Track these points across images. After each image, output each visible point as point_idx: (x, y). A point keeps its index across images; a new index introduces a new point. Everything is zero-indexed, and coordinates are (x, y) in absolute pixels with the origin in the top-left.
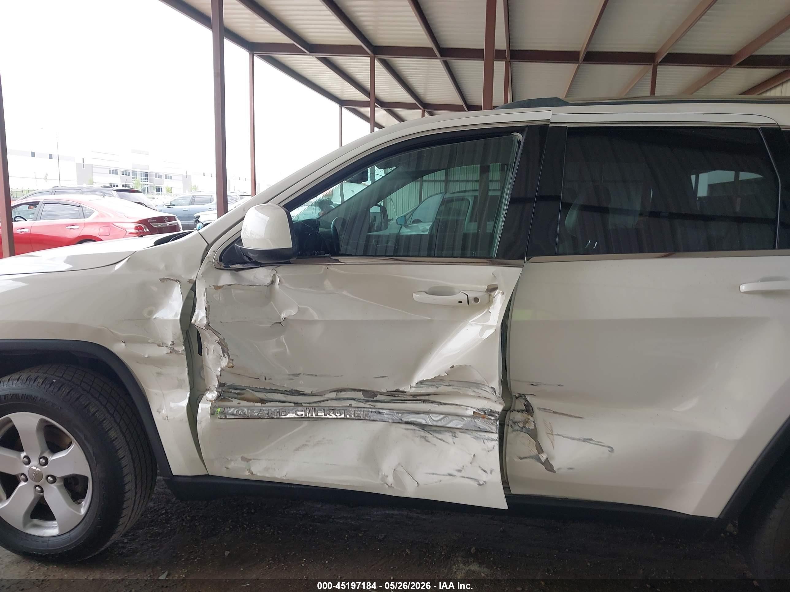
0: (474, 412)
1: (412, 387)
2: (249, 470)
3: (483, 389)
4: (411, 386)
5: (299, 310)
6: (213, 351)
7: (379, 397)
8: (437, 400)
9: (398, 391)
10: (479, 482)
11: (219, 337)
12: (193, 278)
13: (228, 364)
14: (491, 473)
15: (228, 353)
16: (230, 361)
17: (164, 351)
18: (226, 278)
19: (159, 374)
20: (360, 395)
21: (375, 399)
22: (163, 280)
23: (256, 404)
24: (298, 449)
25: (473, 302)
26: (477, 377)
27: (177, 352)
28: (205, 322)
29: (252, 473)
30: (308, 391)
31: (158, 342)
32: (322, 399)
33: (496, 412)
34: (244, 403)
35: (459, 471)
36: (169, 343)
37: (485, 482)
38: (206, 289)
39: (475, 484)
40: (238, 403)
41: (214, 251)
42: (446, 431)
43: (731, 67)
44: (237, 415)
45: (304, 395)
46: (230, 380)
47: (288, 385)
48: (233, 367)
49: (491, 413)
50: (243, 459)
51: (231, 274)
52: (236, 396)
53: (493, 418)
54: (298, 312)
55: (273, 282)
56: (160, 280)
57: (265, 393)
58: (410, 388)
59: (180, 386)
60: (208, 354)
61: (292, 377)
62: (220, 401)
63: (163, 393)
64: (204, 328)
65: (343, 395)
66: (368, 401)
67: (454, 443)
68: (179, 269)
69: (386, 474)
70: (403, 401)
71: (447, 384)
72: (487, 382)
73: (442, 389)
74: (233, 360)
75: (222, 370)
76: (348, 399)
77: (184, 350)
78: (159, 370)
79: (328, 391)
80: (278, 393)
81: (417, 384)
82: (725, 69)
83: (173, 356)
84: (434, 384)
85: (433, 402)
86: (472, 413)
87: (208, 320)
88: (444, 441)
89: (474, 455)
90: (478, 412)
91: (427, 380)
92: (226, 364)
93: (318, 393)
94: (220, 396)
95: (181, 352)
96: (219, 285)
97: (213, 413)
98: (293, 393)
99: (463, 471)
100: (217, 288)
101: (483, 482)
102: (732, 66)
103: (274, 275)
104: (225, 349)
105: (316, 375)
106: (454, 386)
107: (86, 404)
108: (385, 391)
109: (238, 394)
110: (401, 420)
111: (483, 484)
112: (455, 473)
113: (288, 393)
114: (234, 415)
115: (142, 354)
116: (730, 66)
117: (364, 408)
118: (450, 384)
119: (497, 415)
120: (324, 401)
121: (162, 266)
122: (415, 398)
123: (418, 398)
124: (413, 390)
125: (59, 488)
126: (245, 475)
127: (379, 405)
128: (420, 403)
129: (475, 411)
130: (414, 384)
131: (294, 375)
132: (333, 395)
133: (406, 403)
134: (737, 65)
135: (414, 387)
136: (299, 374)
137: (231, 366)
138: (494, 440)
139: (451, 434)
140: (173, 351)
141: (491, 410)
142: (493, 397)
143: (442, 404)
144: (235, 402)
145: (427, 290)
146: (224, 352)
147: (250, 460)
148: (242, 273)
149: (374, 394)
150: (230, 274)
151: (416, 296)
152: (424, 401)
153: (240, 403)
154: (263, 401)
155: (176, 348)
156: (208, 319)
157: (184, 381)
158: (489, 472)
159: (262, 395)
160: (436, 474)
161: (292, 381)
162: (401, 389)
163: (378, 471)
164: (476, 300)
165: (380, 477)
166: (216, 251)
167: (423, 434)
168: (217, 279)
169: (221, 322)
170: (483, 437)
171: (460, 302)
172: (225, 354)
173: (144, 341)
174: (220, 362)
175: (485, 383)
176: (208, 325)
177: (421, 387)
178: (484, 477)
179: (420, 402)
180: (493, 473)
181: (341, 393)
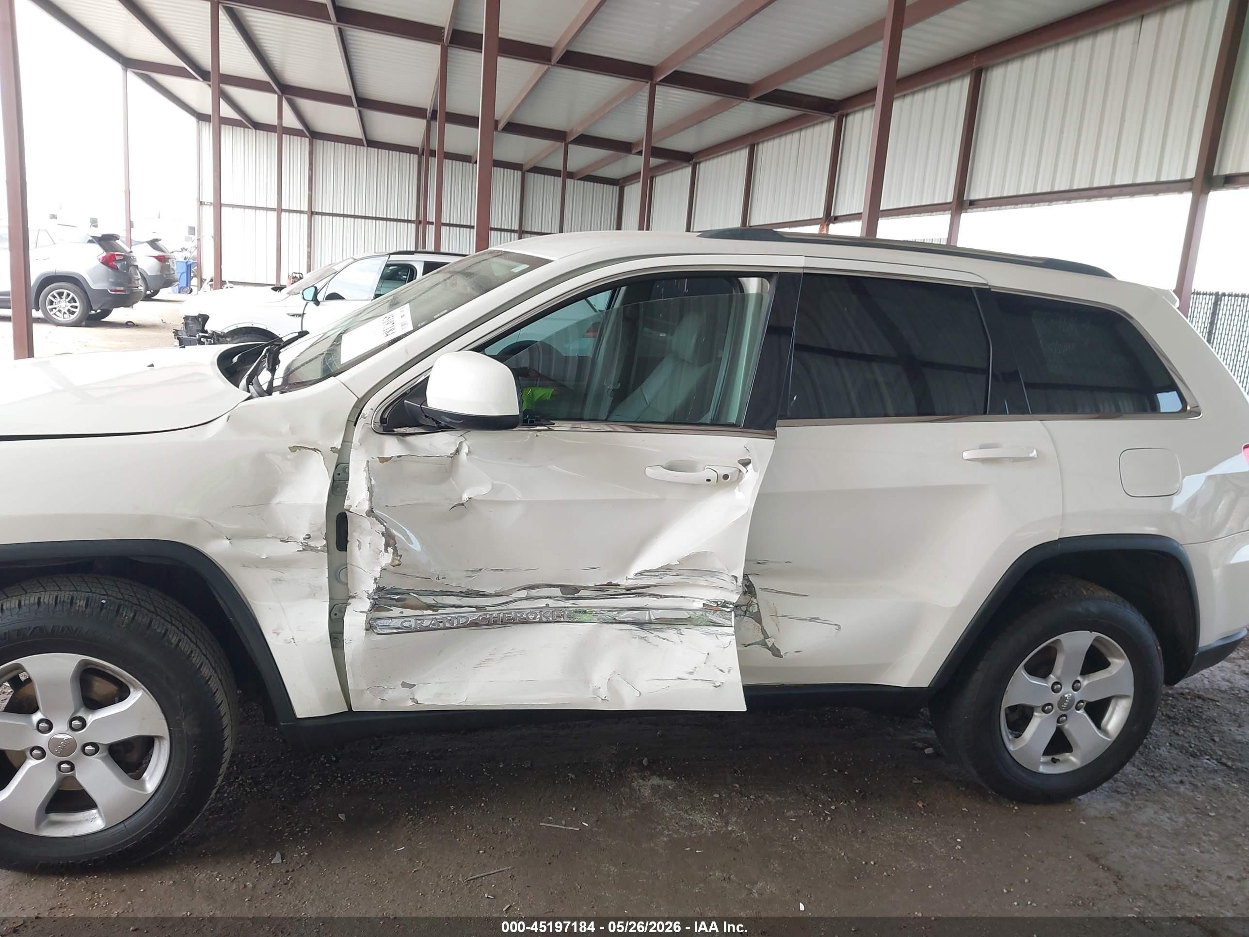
0: (704, 604)
1: (629, 579)
2: (413, 699)
3: (719, 577)
4: (627, 577)
5: (494, 488)
6: (369, 545)
7: (582, 593)
8: (656, 593)
9: (610, 584)
10: (714, 683)
11: (384, 526)
12: (337, 445)
13: (392, 561)
14: (729, 672)
15: (396, 547)
16: (396, 557)
17: (291, 549)
18: (392, 446)
19: (278, 580)
20: (557, 592)
21: (576, 595)
22: (293, 449)
23: (426, 612)
24: (479, 666)
25: (723, 480)
26: (718, 565)
27: (314, 549)
28: (366, 507)
29: (417, 703)
30: (492, 591)
31: (280, 536)
32: (508, 599)
33: (730, 603)
34: (408, 612)
35: (691, 673)
36: (301, 537)
37: (722, 683)
38: (368, 462)
39: (710, 686)
40: (400, 613)
41: (372, 409)
42: (669, 628)
43: (747, 101)
44: (401, 629)
45: (484, 595)
46: (391, 582)
47: (466, 585)
48: (399, 565)
49: (725, 604)
50: (405, 685)
51: (398, 440)
52: (394, 602)
53: (728, 610)
54: (490, 491)
55: (458, 451)
56: (290, 448)
57: (433, 597)
58: (626, 580)
59: (313, 594)
60: (360, 549)
61: (470, 574)
62: (376, 611)
63: (281, 606)
64: (365, 515)
65: (535, 593)
66: (568, 599)
67: (681, 642)
68: (313, 434)
69: (598, 686)
70: (613, 596)
71: (675, 574)
72: (728, 570)
73: (668, 579)
74: (401, 556)
75: (383, 569)
76: (541, 598)
77: (324, 546)
78: (277, 575)
79: (515, 588)
80: (450, 596)
81: (636, 574)
82: (739, 101)
83: (309, 554)
84: (657, 574)
85: (650, 595)
86: (702, 606)
87: (371, 504)
88: (668, 640)
89: (708, 654)
90: (709, 603)
91: (650, 571)
92: (390, 561)
93: (503, 592)
94: (376, 604)
95: (319, 548)
96: (385, 457)
97: (370, 627)
98: (468, 594)
99: (695, 673)
100: (383, 460)
101: (720, 684)
102: (749, 100)
103: (461, 443)
104: (391, 542)
105: (502, 570)
106: (683, 575)
107: (163, 632)
108: (592, 585)
109: (397, 600)
110: (615, 619)
111: (720, 686)
112: (687, 676)
113: (463, 595)
114: (399, 628)
115: (257, 554)
116: (746, 99)
117: (565, 607)
118: (678, 573)
119: (731, 606)
120: (511, 602)
121: (285, 428)
122: (630, 591)
123: (633, 591)
124: (630, 583)
125: (103, 759)
126: (408, 705)
127: (583, 603)
128: (633, 597)
129: (705, 602)
130: (631, 575)
131: (473, 571)
132: (523, 594)
133: (617, 598)
134: (755, 99)
135: (632, 579)
136: (480, 570)
137: (397, 563)
138: (729, 635)
139: (676, 631)
140: (306, 548)
141: (725, 601)
142: (732, 587)
143: (661, 597)
144: (396, 611)
145: (664, 464)
146: (387, 545)
147: (415, 685)
148: (410, 439)
149: (576, 589)
150: (397, 442)
151: (649, 471)
152: (638, 595)
153: (402, 612)
154: (429, 607)
155: (312, 543)
156: (371, 502)
157: (321, 588)
158: (726, 671)
159: (429, 600)
160: (662, 680)
161: (471, 579)
162: (614, 582)
163: (587, 682)
164: (726, 477)
165: (591, 689)
166: (374, 410)
167: (642, 633)
168: (381, 448)
169: (387, 506)
170: (716, 633)
171: (709, 480)
172: (390, 550)
173: (259, 536)
174: (378, 559)
175: (725, 571)
176: (371, 513)
177: (640, 579)
178: (720, 678)
179: (634, 595)
180: (731, 672)
181: (533, 591)
